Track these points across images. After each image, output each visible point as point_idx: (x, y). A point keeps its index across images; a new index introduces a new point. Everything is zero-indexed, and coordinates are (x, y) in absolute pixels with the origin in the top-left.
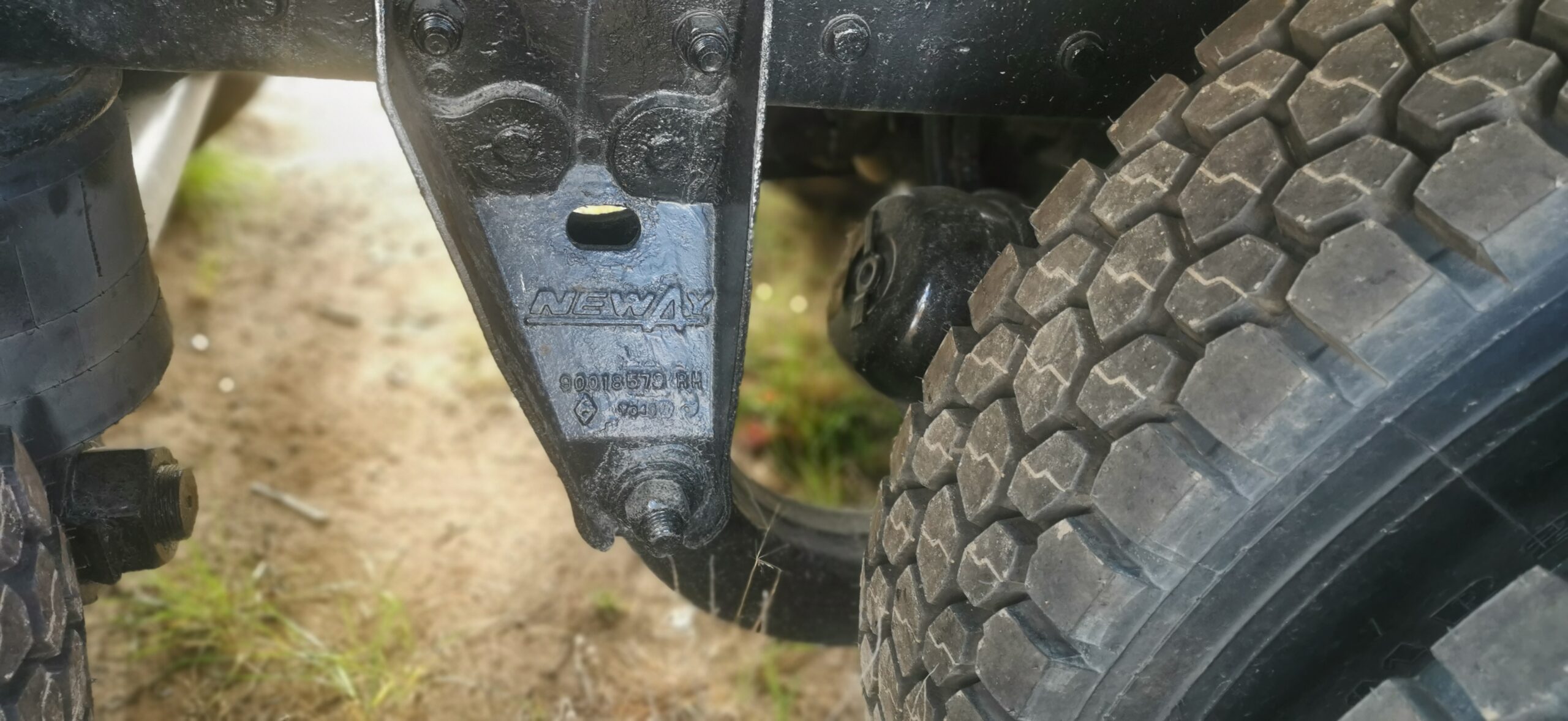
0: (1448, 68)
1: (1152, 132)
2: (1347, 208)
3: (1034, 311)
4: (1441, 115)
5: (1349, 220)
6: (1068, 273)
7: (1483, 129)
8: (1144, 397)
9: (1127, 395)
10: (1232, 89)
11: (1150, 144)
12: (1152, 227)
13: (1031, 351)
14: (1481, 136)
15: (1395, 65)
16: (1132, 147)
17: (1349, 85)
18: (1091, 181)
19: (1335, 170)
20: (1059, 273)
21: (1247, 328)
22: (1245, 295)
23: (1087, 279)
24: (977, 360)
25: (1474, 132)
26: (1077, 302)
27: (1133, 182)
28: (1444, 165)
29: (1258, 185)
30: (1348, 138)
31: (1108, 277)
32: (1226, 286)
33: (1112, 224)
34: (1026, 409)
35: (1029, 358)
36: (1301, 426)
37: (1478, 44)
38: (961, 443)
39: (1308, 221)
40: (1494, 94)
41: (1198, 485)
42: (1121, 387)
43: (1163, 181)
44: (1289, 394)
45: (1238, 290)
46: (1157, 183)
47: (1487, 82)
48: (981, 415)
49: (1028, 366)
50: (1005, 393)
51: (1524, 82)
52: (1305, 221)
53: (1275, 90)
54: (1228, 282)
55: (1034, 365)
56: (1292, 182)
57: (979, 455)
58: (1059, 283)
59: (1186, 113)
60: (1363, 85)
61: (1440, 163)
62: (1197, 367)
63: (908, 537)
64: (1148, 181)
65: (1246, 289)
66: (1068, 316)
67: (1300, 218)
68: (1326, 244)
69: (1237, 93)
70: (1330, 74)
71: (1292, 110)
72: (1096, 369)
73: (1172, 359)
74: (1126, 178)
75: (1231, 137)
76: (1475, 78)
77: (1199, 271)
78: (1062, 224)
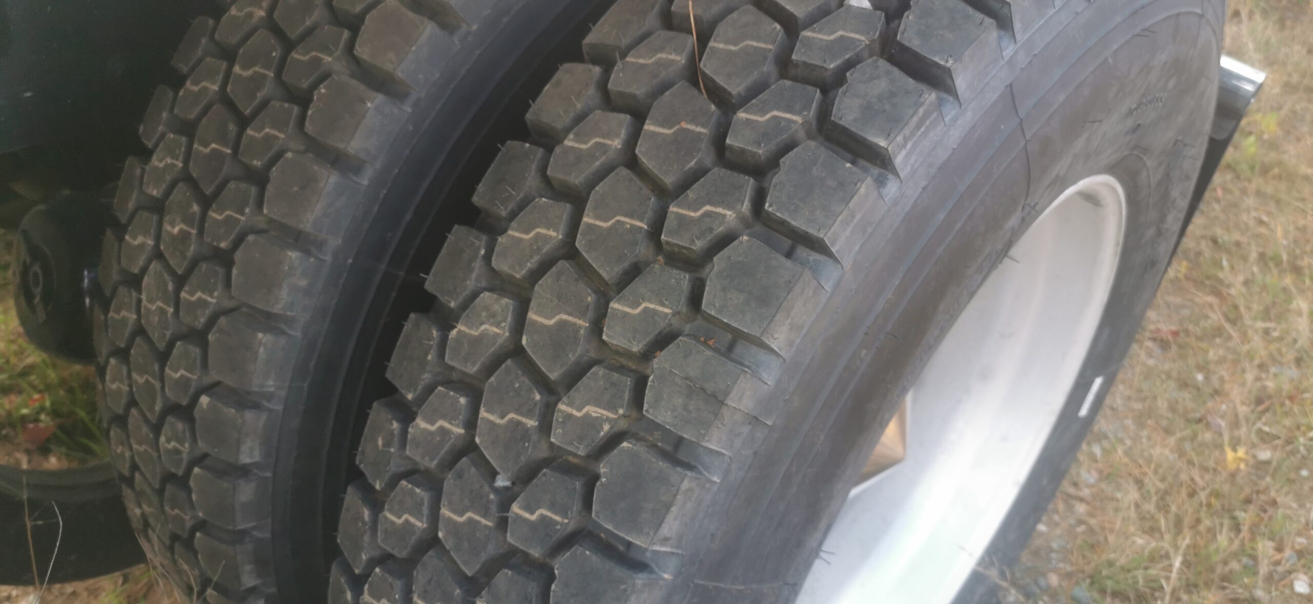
0: (299, 51)
1: (161, 128)
2: (275, 149)
3: (136, 271)
4: (304, 80)
5: (279, 155)
6: (145, 237)
7: (326, 83)
8: (214, 301)
9: (205, 304)
10: (195, 88)
11: (163, 136)
12: (181, 192)
13: (144, 297)
14: (325, 87)
15: (274, 54)
16: (154, 140)
17: (255, 72)
18: (138, 172)
19: (262, 128)
20: (140, 240)
21: (251, 238)
22: (243, 218)
23: (158, 238)
24: (116, 316)
25: (322, 86)
26: (158, 255)
27: (161, 165)
28: (314, 110)
29: (227, 148)
30: (264, 104)
31: (169, 233)
32: (232, 216)
33: (159, 196)
34: (155, 336)
35: (144, 303)
36: (303, 283)
37: (310, 31)
38: (129, 376)
39: (259, 163)
40: (325, 61)
41: (264, 340)
42: (199, 299)
43: (177, 160)
44: (287, 268)
45: (239, 216)
46: (175, 162)
47: (320, 55)
48: (132, 351)
49: (146, 308)
50: (140, 331)
51: (337, 50)
52: (257, 163)
53: (219, 84)
54: (232, 213)
55: (149, 306)
56: (244, 141)
57: (142, 378)
58: (142, 246)
59: (176, 111)
60: (262, 71)
61: (312, 109)
62: (235, 271)
63: (127, 454)
64: (169, 162)
65: (242, 214)
66: (155, 266)
67: (255, 162)
68: (272, 174)
69: (199, 90)
70: (245, 67)
71: (231, 95)
72: (183, 295)
73: (221, 271)
74: (156, 163)
75: (204, 121)
76: (314, 53)
77: (215, 212)
78: (131, 205)
